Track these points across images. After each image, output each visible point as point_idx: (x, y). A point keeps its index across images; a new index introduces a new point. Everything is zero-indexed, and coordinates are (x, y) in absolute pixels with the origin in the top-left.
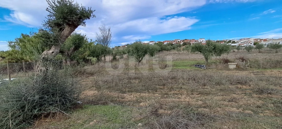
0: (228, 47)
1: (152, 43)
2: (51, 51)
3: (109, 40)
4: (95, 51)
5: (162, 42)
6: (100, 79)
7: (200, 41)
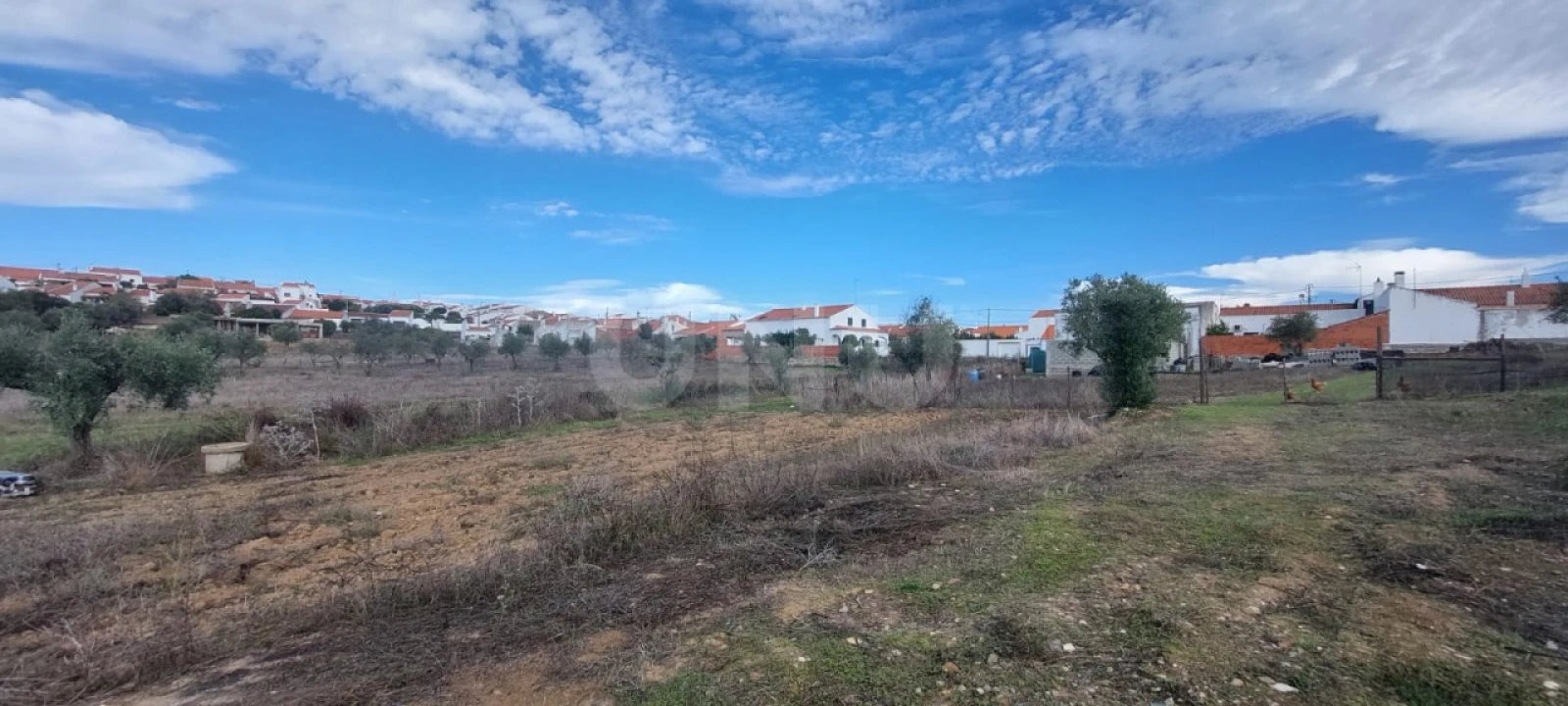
7: (287, 295)
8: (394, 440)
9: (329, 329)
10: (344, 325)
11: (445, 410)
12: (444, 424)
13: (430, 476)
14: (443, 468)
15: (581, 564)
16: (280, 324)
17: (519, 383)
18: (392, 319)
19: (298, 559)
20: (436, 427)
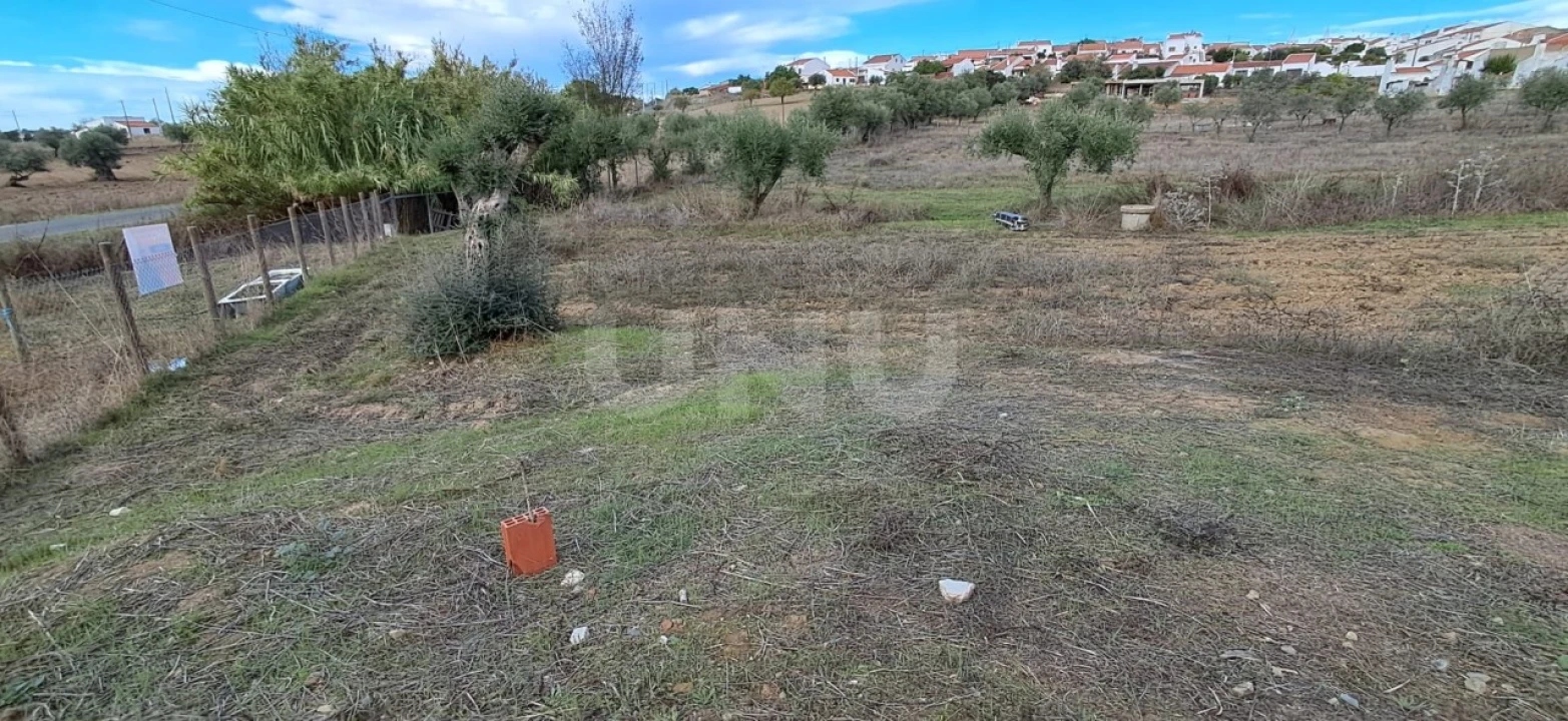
0: (1125, 139)
1: (882, 65)
2: (492, 203)
3: (631, 80)
4: (565, 143)
5: (942, 58)
6: (600, 267)
7: (1172, 49)
8: (1285, 216)
9: (1210, 87)
10: (1228, 80)
11: (1348, 186)
12: (1346, 203)
13: (1322, 257)
14: (1340, 250)
15: (1509, 362)
16: (1164, 84)
17: (1464, 152)
18: (1286, 67)
19: (1206, 304)
20: (1336, 205)
